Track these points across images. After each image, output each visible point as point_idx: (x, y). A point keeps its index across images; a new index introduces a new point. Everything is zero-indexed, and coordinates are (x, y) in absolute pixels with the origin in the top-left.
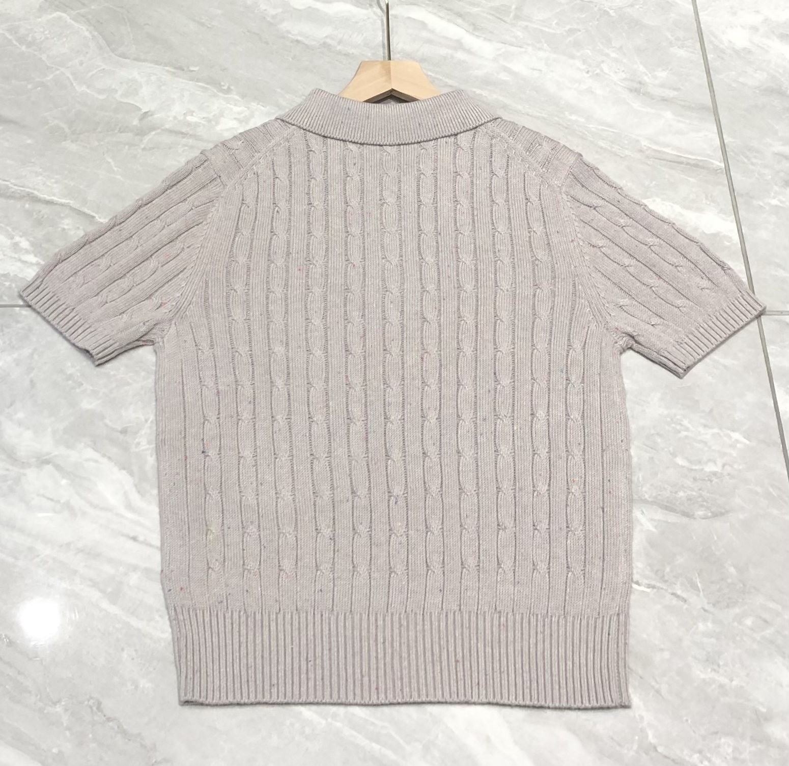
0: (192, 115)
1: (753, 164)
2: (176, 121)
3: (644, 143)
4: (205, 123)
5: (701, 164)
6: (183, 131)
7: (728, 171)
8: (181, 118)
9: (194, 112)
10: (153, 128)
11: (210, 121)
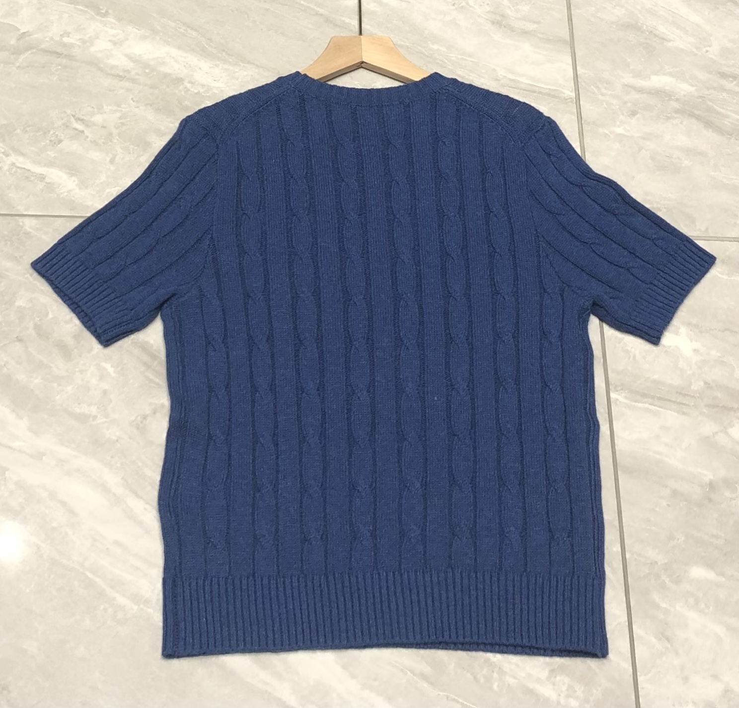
0: (68, 37)
1: (603, 95)
2: (52, 42)
3: (501, 73)
4: (80, 44)
5: (553, 93)
6: (59, 51)
7: (578, 101)
8: (57, 38)
9: (70, 33)
10: (30, 48)
11: (84, 42)
